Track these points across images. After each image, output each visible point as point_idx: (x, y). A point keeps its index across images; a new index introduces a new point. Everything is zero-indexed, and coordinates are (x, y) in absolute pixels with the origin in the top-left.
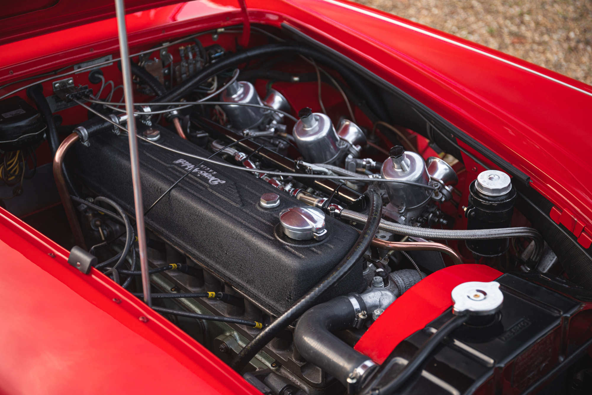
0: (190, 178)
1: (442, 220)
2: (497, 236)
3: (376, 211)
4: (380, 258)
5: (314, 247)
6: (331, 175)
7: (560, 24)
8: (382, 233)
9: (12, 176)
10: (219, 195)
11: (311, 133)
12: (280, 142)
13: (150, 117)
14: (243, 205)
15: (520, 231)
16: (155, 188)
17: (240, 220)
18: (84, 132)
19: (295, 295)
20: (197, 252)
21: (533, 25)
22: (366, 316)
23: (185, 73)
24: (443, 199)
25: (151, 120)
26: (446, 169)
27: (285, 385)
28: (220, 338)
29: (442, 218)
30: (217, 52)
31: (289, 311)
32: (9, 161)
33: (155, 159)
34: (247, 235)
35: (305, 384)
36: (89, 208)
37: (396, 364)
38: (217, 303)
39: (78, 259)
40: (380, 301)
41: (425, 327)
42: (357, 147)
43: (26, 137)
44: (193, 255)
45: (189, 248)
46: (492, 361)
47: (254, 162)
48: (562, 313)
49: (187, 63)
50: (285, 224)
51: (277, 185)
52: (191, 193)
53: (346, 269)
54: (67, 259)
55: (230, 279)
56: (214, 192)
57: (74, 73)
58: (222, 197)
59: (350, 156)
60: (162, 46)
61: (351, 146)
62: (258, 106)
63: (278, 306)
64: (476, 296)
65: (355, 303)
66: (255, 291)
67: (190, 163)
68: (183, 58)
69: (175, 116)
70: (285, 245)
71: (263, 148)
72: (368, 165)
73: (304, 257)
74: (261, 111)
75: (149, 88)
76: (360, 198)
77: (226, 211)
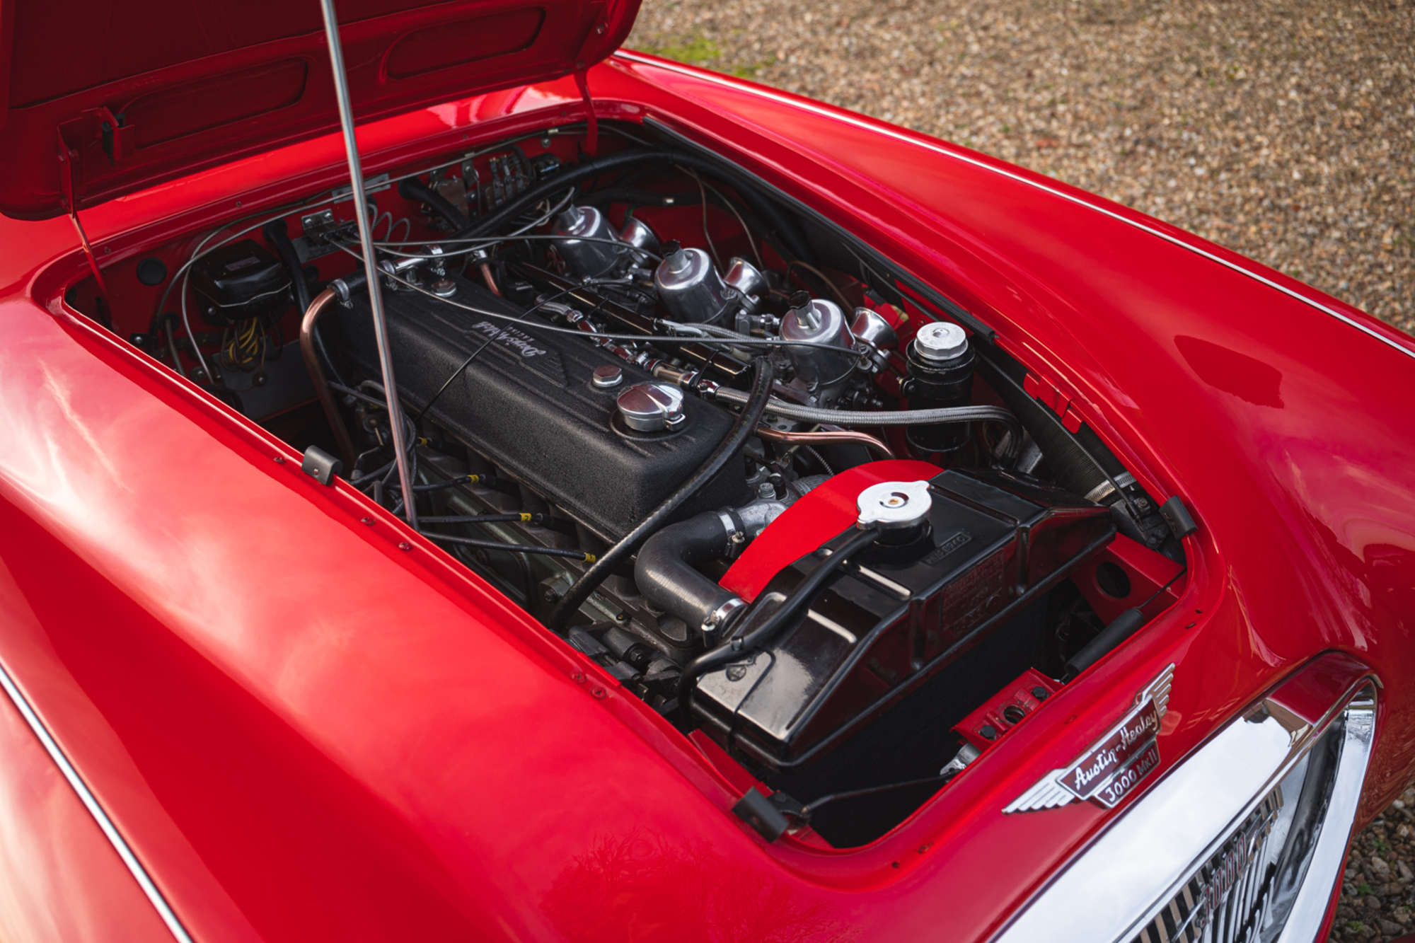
0: (495, 349)
1: (874, 401)
2: (944, 419)
3: (763, 387)
4: (778, 458)
5: (667, 441)
6: (707, 337)
7: (1111, 117)
8: (781, 422)
9: (247, 357)
10: (535, 372)
11: (681, 278)
12: (640, 295)
13: (441, 263)
14: (569, 385)
15: (980, 411)
16: (444, 364)
17: (562, 406)
18: (344, 287)
19: (640, 512)
20: (506, 458)
21: (1069, 118)
22: (744, 539)
23: (500, 197)
24: (875, 370)
25: (446, 267)
26: (880, 327)
27: (632, 644)
28: (546, 582)
29: (875, 398)
30: (549, 165)
31: (630, 535)
32: (242, 335)
33: (447, 323)
34: (570, 428)
35: (663, 643)
36: (360, 400)
37: (772, 602)
38: (542, 532)
39: (315, 464)
40: (765, 518)
41: (819, 548)
42: (754, 298)
43: (261, 298)
44: (502, 461)
45: (496, 451)
46: (907, 592)
47: (595, 325)
48: (1018, 522)
49: (502, 181)
50: (624, 409)
51: (626, 355)
52: (495, 370)
53: (713, 472)
54: (300, 464)
55: (552, 494)
56: (529, 368)
57: (332, 202)
58: (539, 374)
59: (743, 312)
60: (463, 156)
61: (744, 296)
62: (609, 241)
63: (618, 530)
64: (892, 501)
65: (727, 522)
66: (587, 510)
67: (496, 326)
68: (496, 175)
69: (482, 261)
70: (624, 439)
71: (607, 302)
72: (767, 323)
73: (649, 455)
74: (614, 249)
75: (444, 222)
76: (744, 369)
77: (542, 394)
